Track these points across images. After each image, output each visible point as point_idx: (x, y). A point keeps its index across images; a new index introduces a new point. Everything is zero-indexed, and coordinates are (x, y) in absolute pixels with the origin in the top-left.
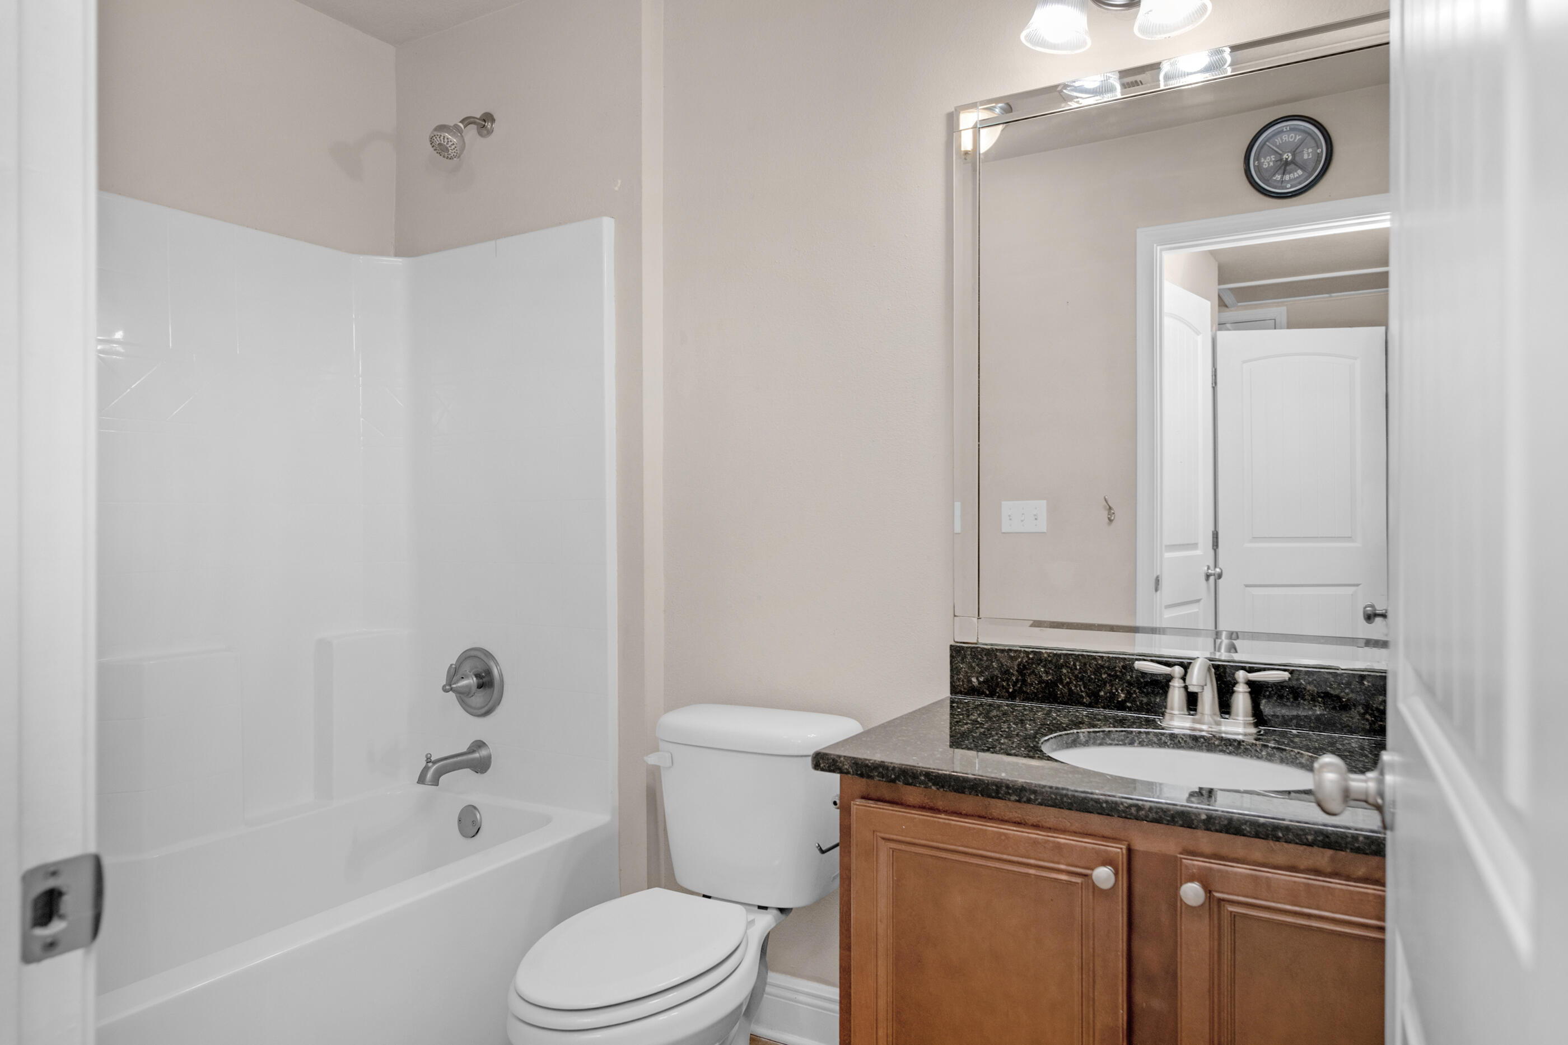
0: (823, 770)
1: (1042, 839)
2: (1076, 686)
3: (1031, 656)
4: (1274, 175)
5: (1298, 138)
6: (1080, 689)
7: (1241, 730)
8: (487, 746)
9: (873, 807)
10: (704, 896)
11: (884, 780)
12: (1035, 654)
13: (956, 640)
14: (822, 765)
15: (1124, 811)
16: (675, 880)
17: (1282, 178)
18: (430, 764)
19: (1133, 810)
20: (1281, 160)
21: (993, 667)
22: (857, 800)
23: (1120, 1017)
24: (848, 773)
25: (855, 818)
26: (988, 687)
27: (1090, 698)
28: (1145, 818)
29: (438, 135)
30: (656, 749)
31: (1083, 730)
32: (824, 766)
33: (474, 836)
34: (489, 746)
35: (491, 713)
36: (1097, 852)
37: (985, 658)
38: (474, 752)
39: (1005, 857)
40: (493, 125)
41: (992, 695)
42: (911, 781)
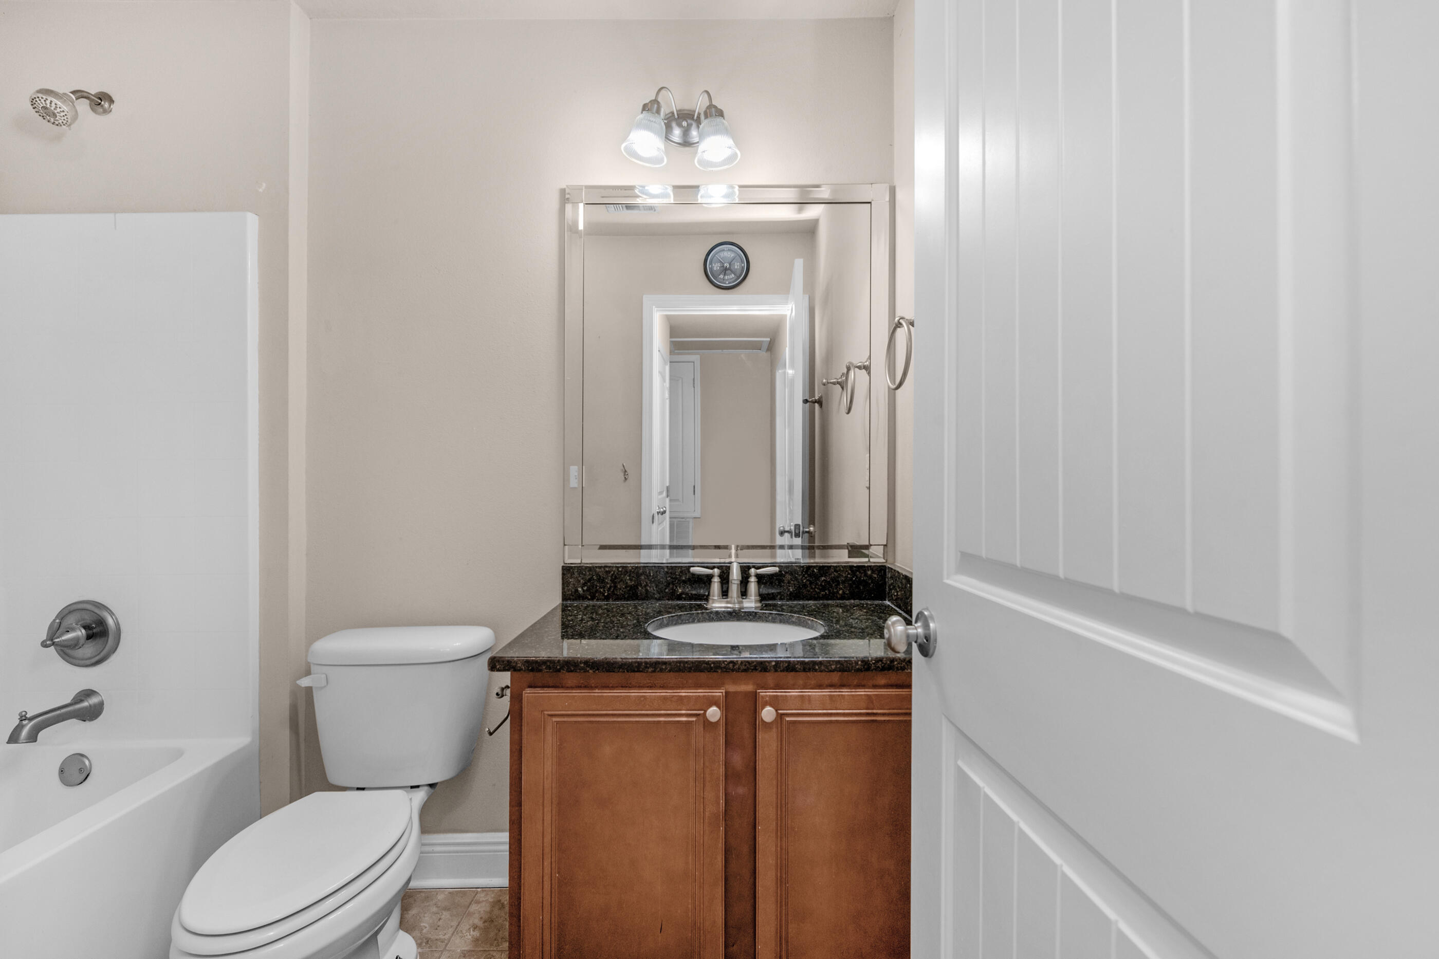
0: (499, 670)
1: (670, 695)
2: (650, 587)
3: (620, 569)
4: (720, 275)
5: (732, 255)
6: (653, 589)
7: (753, 605)
8: (98, 693)
9: (542, 693)
10: (358, 789)
11: (551, 671)
12: (623, 568)
13: (566, 562)
14: (498, 667)
15: (724, 667)
16: (327, 779)
17: (724, 277)
18: (24, 722)
19: (731, 665)
20: (723, 266)
21: (594, 579)
22: (527, 689)
23: (721, 804)
24: (520, 670)
25: (526, 704)
26: (590, 593)
27: (659, 594)
28: (738, 670)
29: (42, 98)
30: (308, 673)
31: (665, 616)
32: (500, 667)
33: (81, 783)
34: (100, 693)
35: (104, 661)
36: (707, 698)
37: (588, 574)
38: (81, 701)
39: (643, 712)
40: (112, 107)
41: (592, 599)
42: (572, 669)
